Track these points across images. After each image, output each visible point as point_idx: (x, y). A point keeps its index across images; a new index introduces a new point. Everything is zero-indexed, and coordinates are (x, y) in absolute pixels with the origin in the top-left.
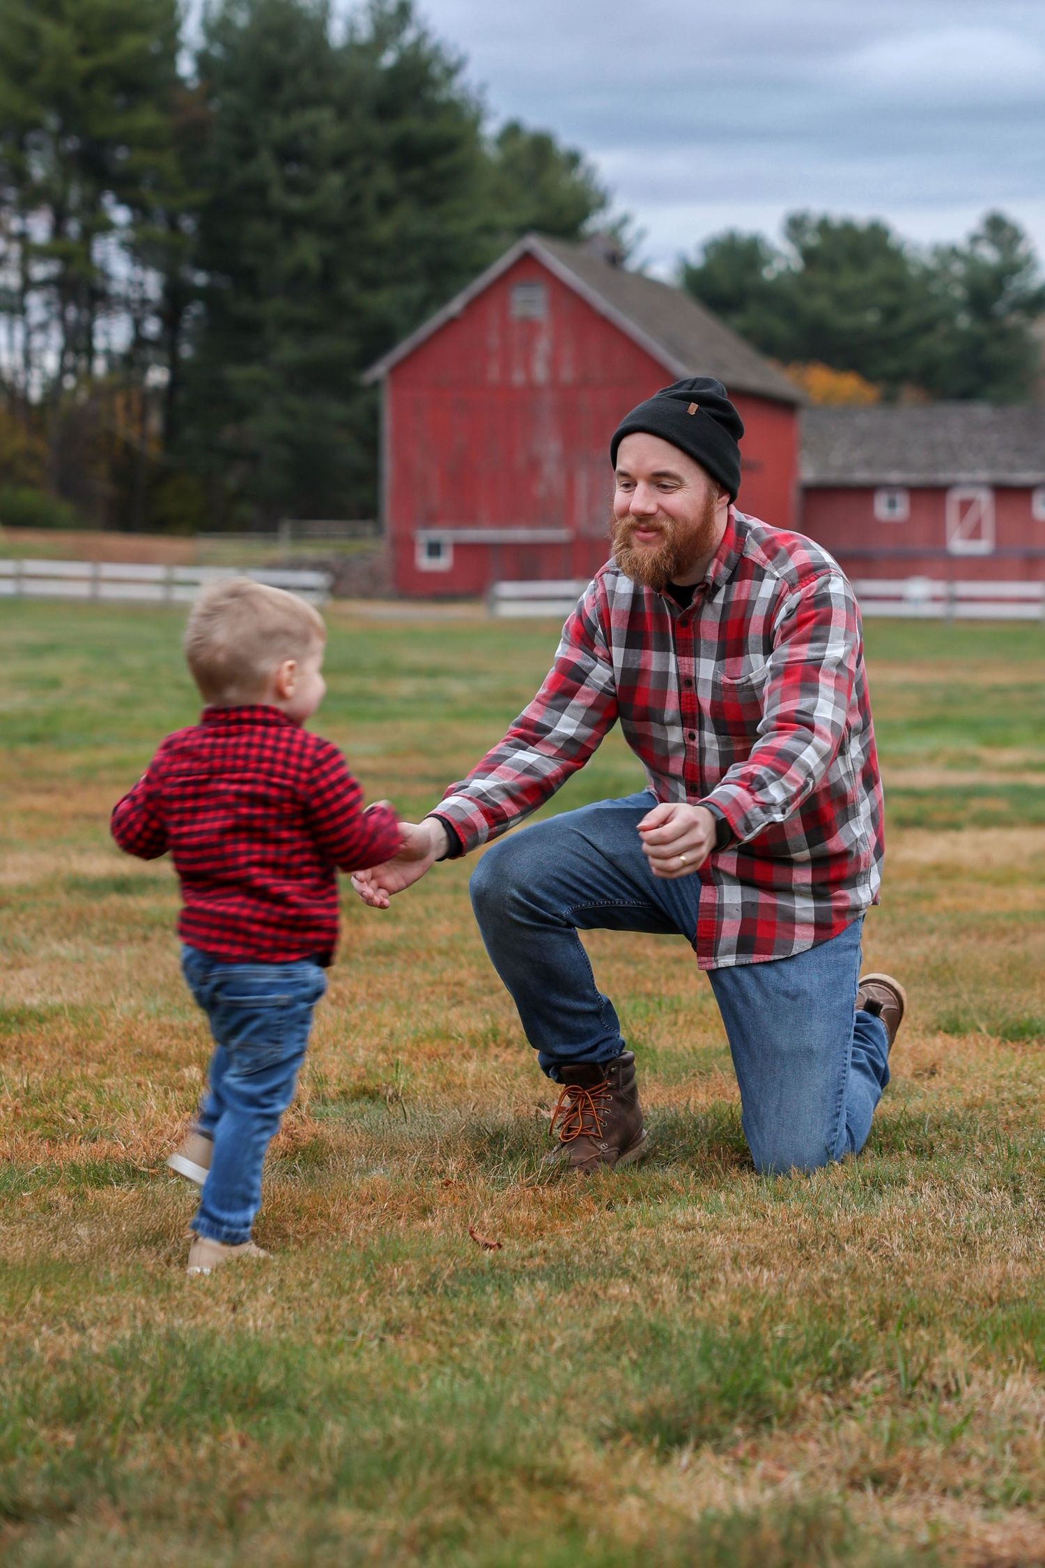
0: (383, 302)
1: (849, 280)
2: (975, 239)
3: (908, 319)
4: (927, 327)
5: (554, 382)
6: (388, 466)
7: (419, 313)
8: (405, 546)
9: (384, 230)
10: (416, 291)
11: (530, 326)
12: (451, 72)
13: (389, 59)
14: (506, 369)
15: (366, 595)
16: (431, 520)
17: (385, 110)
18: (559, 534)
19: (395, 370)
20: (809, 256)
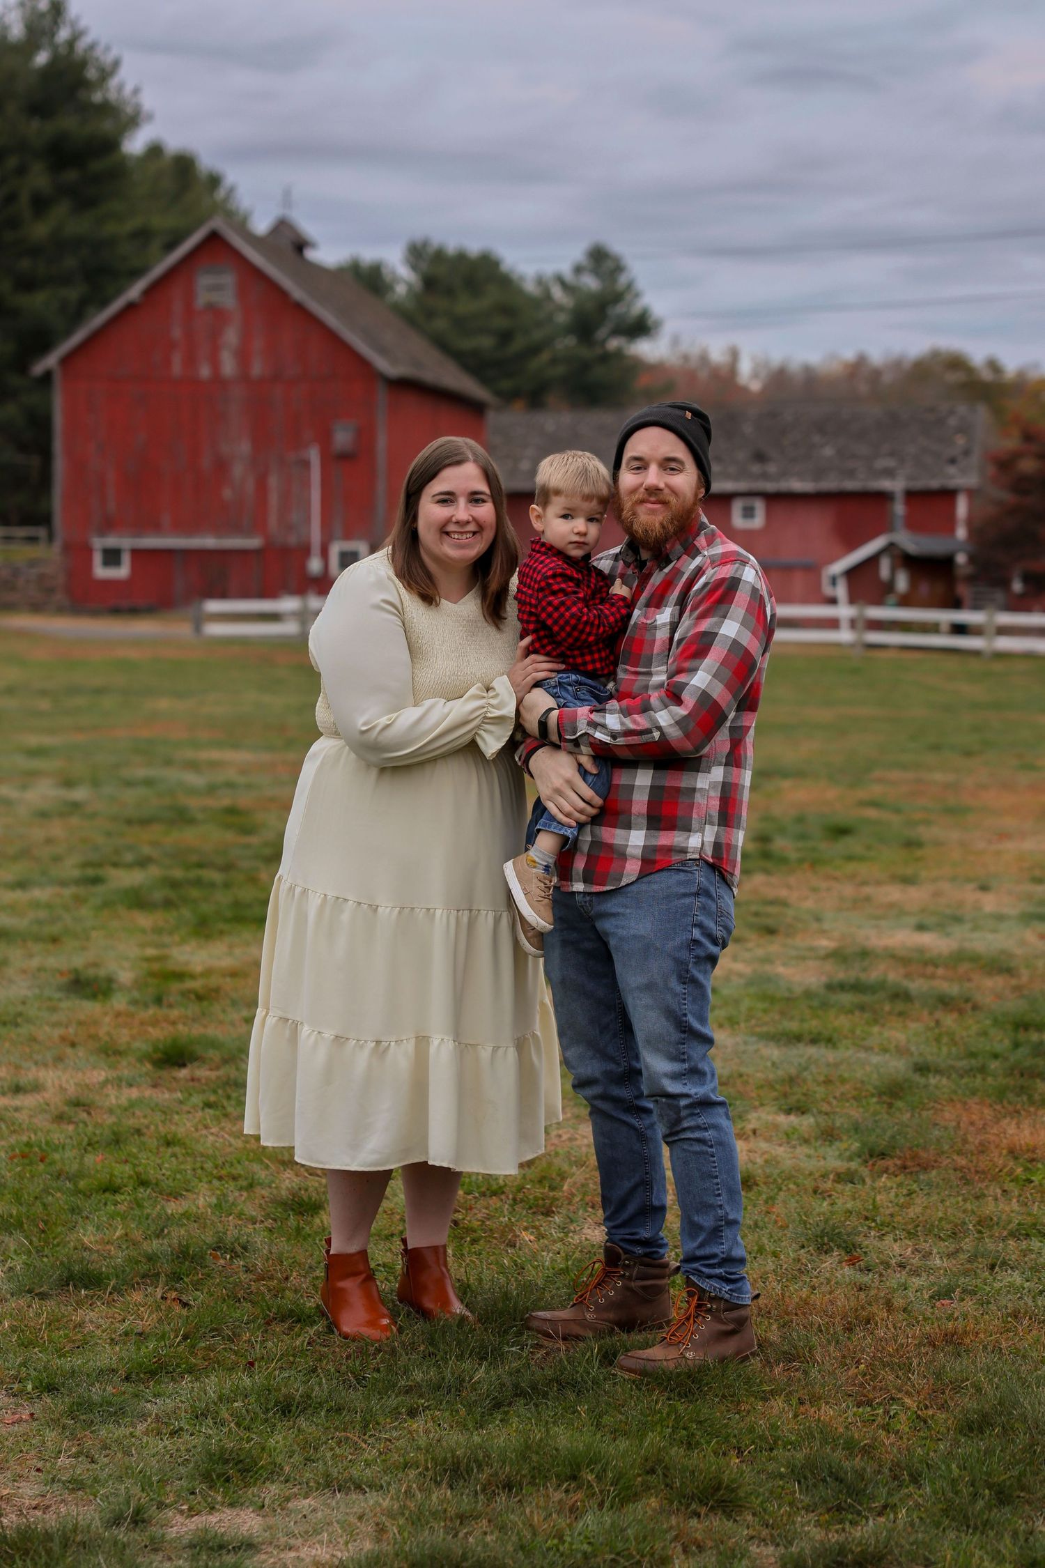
0: (38, 302)
1: (465, 305)
2: (578, 270)
3: (518, 344)
4: (535, 350)
5: (244, 376)
6: (60, 466)
7: (77, 316)
8: (79, 553)
9: (40, 230)
10: (73, 294)
11: (218, 314)
12: (106, 73)
13: (42, 58)
14: (191, 361)
15: (36, 608)
16: (109, 525)
17: (39, 108)
18: (254, 543)
19: (66, 361)
20: (430, 283)
